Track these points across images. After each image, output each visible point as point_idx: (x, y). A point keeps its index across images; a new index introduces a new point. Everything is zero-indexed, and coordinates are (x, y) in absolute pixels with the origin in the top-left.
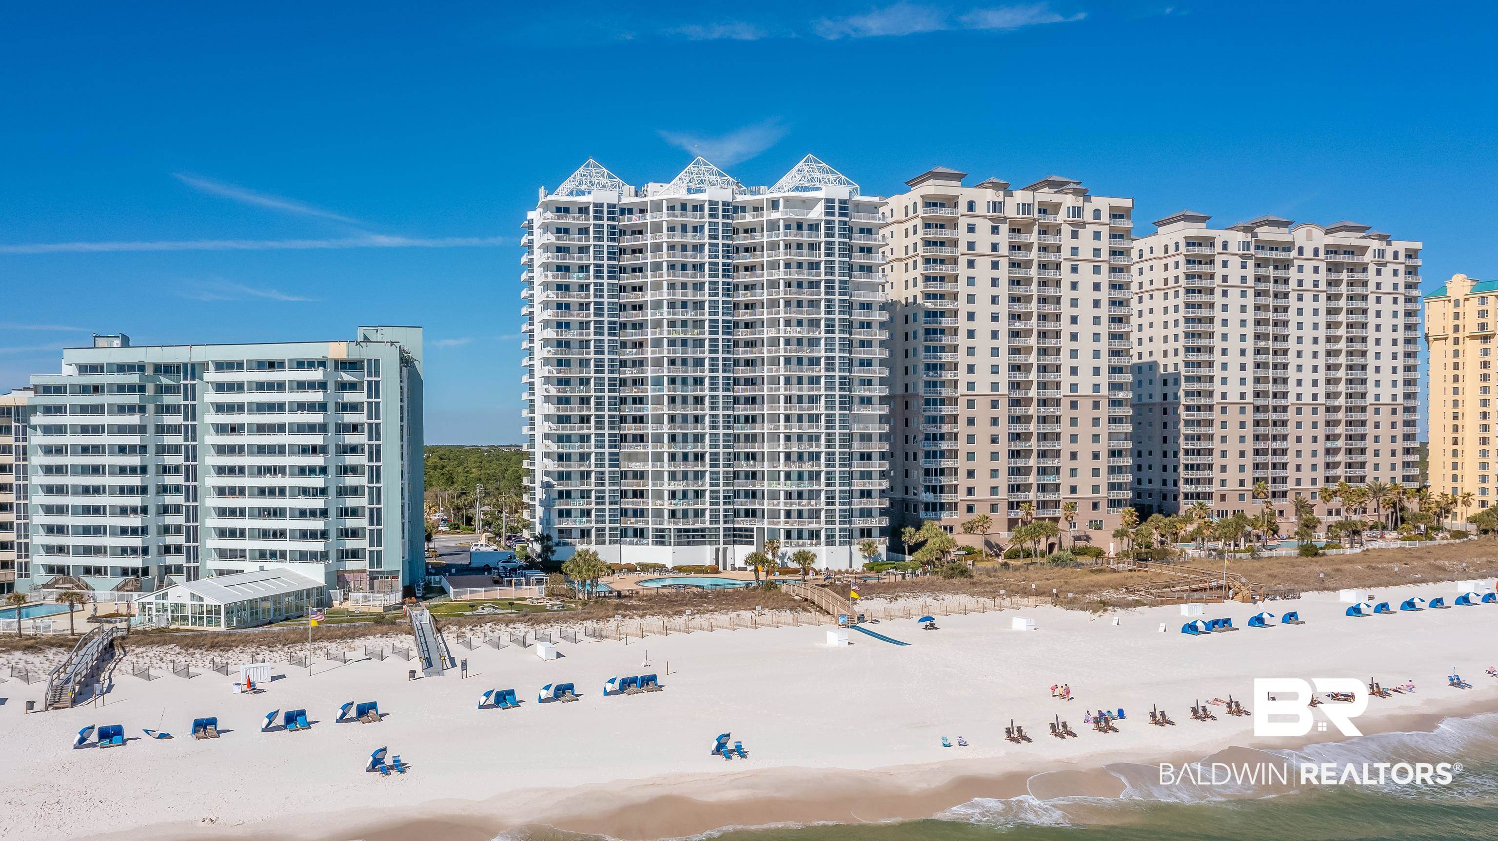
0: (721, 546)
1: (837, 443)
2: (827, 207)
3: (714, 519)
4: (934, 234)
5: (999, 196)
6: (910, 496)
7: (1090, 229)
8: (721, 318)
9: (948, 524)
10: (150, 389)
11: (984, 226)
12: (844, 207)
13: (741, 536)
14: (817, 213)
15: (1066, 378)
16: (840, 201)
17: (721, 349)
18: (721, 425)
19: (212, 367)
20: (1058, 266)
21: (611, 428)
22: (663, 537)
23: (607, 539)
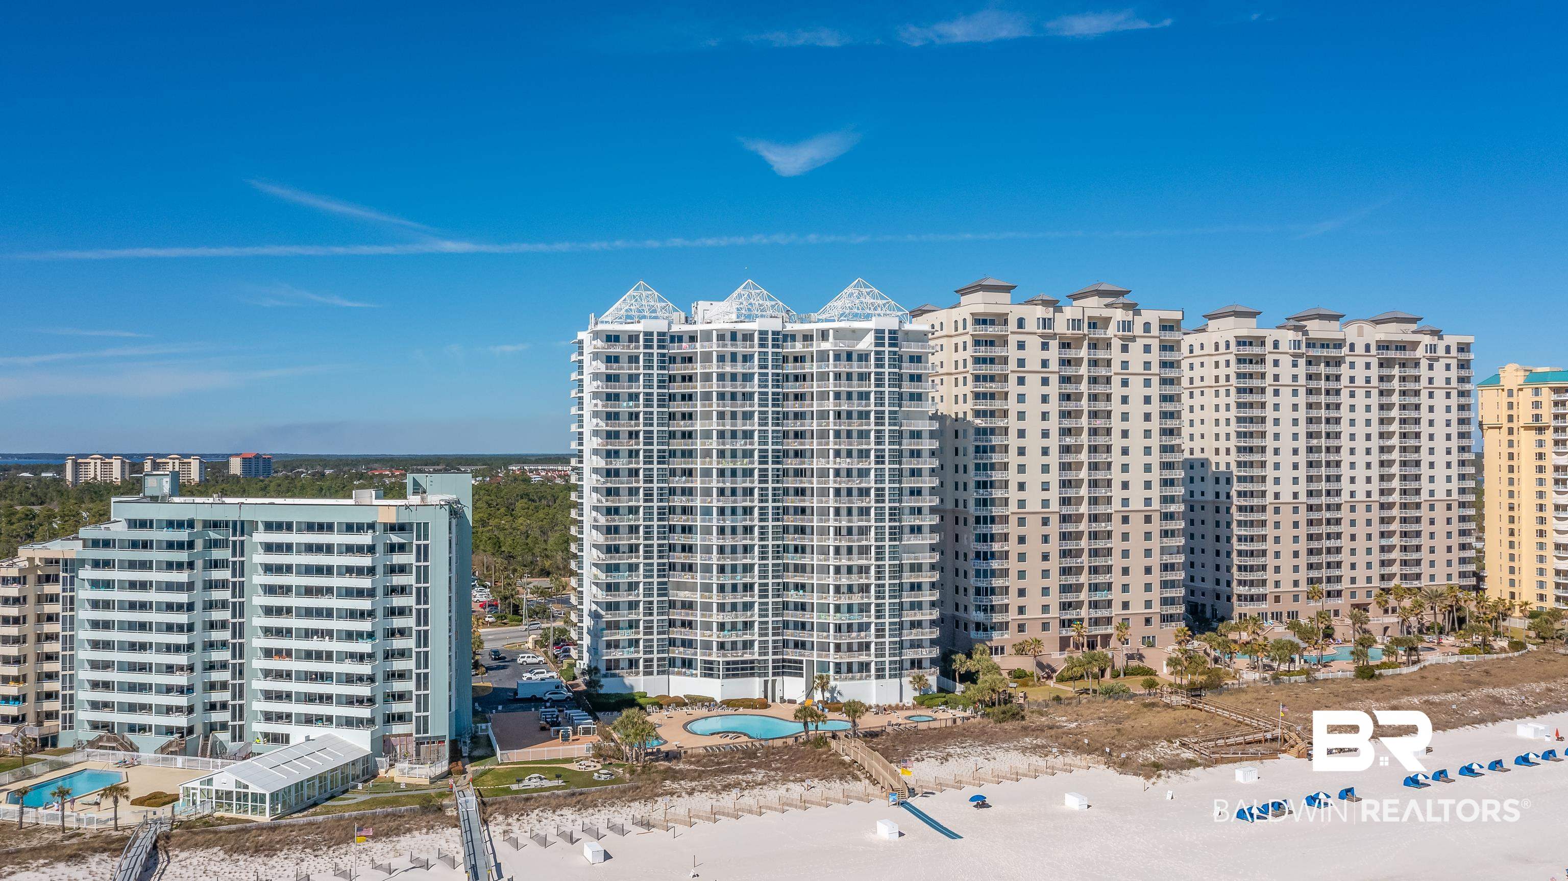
0: (770, 678)
1: (887, 575)
2: (877, 338)
3: (763, 650)
4: (983, 352)
5: (1049, 313)
6: (961, 614)
7: (1140, 342)
8: (770, 447)
9: (999, 645)
10: (199, 544)
11: (1034, 343)
12: (894, 337)
13: (790, 667)
14: (867, 344)
15: (1117, 493)
16: (890, 332)
17: (770, 479)
18: (770, 555)
19: (261, 527)
20: (1108, 380)
21: (660, 557)
22: (711, 669)
23: (655, 669)
